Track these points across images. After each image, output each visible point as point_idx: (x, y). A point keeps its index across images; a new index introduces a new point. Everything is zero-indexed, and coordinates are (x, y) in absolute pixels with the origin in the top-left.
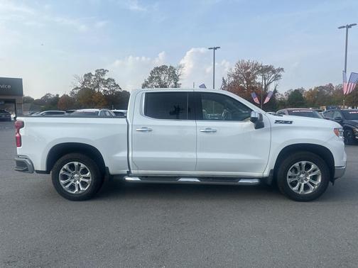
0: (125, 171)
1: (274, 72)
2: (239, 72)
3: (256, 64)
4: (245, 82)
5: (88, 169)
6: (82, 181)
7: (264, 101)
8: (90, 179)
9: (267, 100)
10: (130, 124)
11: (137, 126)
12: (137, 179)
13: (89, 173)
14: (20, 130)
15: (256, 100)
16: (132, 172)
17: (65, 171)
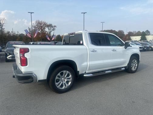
0: (84, 72)
1: (52, 27)
2: (37, 25)
3: (45, 23)
4: (40, 30)
5: (70, 74)
6: (67, 81)
7: (52, 39)
8: (71, 79)
9: (53, 39)
10: (88, 48)
11: (90, 49)
12: (91, 75)
13: (70, 76)
14: (25, 54)
15: (48, 39)
16: (87, 72)
17: (59, 77)
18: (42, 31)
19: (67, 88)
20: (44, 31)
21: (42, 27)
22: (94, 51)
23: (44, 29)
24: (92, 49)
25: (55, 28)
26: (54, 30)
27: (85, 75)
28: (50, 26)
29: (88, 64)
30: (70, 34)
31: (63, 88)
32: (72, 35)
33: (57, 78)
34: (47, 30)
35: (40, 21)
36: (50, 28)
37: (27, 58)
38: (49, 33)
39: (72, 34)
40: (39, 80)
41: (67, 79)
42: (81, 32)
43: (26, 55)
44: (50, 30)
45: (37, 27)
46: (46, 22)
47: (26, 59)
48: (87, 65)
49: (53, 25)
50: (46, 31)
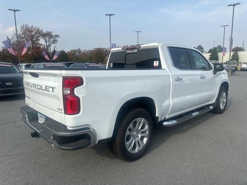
0: (163, 118)
1: (52, 37)
2: (24, 34)
5: (147, 123)
6: (141, 137)
7: (53, 58)
8: (147, 132)
9: (55, 57)
10: (171, 75)
11: (174, 76)
12: (174, 122)
13: (147, 127)
14: (75, 89)
15: (47, 57)
16: (167, 117)
17: (130, 130)
18: (32, 44)
19: (142, 150)
20: (36, 44)
21: (32, 37)
22: (178, 79)
23: (37, 40)
24: (175, 75)
25: (57, 39)
26: (54, 42)
27: (164, 123)
28: (48, 35)
29: (171, 103)
30: (128, 49)
31: (137, 150)
32: (131, 51)
33: (128, 133)
34: (42, 41)
35: (30, 25)
36: (47, 38)
37: (80, 96)
38: (46, 47)
39: (133, 48)
40: (99, 141)
41: (142, 133)
42: (156, 44)
43: (78, 92)
44: (48, 43)
45: (25, 37)
46: (41, 29)
47: (78, 99)
48: (170, 105)
49: (54, 34)
50: (42, 45)
